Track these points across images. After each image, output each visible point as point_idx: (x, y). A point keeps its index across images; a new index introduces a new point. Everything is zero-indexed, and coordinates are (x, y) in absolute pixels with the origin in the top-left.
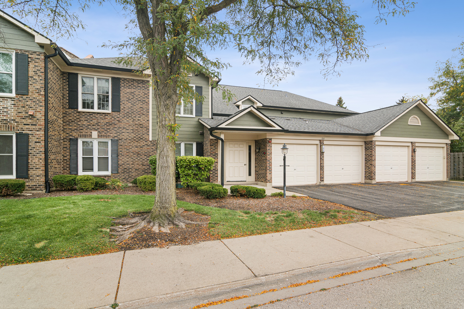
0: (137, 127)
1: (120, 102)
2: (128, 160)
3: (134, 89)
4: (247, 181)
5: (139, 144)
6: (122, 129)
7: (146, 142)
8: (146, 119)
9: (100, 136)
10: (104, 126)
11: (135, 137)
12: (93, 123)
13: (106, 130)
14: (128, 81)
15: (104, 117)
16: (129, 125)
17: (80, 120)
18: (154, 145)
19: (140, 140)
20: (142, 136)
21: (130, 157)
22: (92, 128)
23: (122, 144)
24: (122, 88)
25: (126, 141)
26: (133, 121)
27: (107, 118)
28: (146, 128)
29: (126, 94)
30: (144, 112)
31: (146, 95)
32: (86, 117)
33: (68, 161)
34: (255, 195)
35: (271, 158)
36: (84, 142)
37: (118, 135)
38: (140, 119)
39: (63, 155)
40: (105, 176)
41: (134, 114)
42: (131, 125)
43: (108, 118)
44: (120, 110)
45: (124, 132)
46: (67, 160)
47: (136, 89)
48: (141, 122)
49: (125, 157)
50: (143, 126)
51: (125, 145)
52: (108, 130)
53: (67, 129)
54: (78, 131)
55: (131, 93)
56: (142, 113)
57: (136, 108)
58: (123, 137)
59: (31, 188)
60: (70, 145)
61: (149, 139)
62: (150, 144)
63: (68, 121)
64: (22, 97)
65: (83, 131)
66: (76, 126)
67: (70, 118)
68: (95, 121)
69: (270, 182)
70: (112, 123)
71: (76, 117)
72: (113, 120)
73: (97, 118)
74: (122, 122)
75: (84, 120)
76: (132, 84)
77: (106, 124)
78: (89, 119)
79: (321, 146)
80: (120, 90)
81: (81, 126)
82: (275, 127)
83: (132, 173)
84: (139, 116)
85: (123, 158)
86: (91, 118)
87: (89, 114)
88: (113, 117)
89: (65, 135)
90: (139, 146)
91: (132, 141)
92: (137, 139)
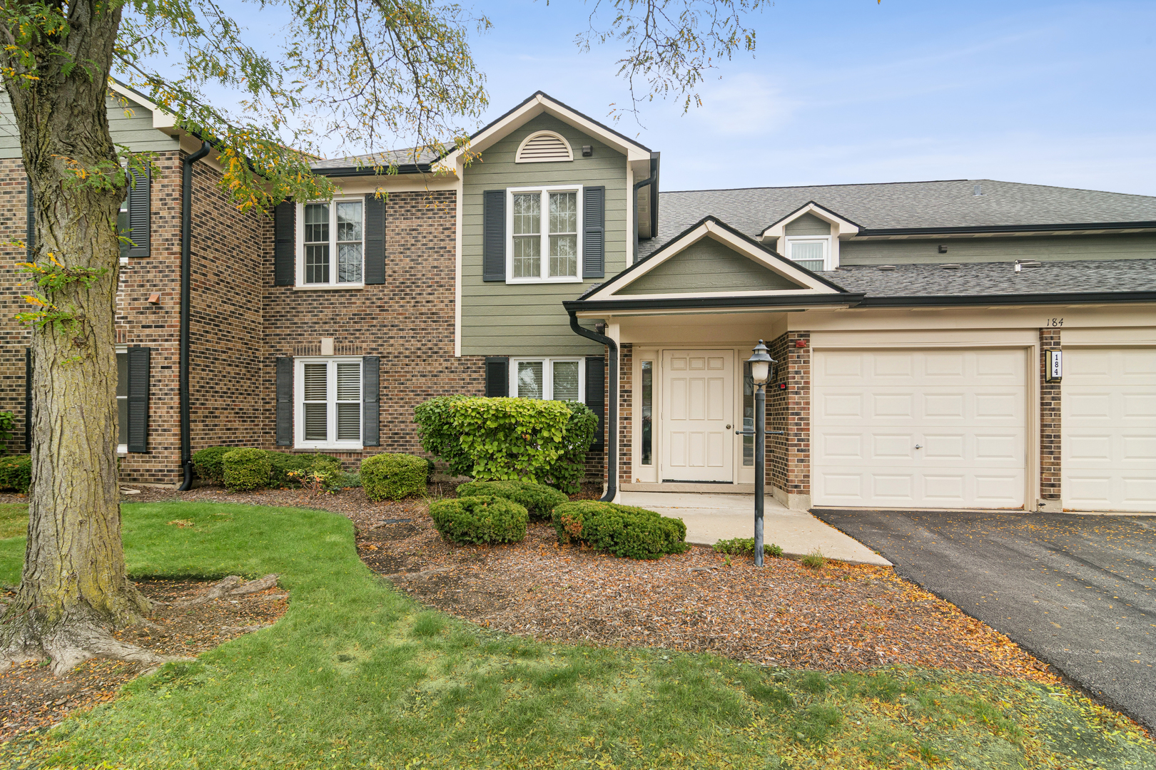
0: (425, 322)
1: (385, 257)
2: (401, 410)
3: (419, 218)
4: (735, 483)
5: (429, 368)
6: (389, 330)
7: (446, 360)
8: (446, 298)
9: (339, 350)
10: (348, 323)
11: (419, 349)
12: (324, 317)
13: (352, 334)
14: (404, 199)
15: (348, 299)
16: (406, 318)
17: (298, 312)
18: (468, 368)
19: (431, 357)
20: (436, 345)
21: (406, 403)
22: (323, 331)
23: (387, 368)
24: (390, 219)
25: (398, 361)
26: (414, 306)
27: (355, 303)
28: (446, 321)
29: (398, 234)
30: (443, 278)
31: (447, 233)
32: (310, 304)
33: (273, 414)
34: (616, 544)
35: (808, 403)
36: (309, 365)
37: (379, 345)
38: (431, 298)
39: (263, 399)
40: (350, 453)
41: (418, 286)
42: (410, 318)
43: (358, 301)
44: (385, 280)
45: (394, 337)
46: (270, 410)
47: (423, 218)
48: (435, 306)
49: (396, 403)
50: (440, 317)
51: (396, 372)
52: (358, 334)
53: (271, 335)
54: (294, 339)
55: (410, 230)
56: (437, 282)
57: (422, 271)
58: (391, 349)
59: (153, 475)
60: (276, 373)
61: (454, 352)
62: (456, 368)
63: (273, 316)
64: (139, 263)
65: (304, 339)
66: (288, 327)
67: (278, 309)
68: (328, 313)
69: (800, 492)
70: (366, 315)
71: (288, 304)
72: (369, 307)
73: (332, 304)
74: (388, 310)
75: (307, 312)
76: (413, 207)
77: (353, 319)
78: (315, 308)
79: (1043, 355)
80: (386, 227)
81: (299, 327)
82: (808, 288)
83: (413, 446)
84: (429, 290)
85: (390, 407)
86: (321, 304)
87: (317, 296)
88: (368, 299)
89: (267, 351)
90: (430, 372)
91: (413, 361)
92: (424, 353)
